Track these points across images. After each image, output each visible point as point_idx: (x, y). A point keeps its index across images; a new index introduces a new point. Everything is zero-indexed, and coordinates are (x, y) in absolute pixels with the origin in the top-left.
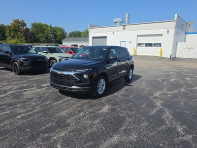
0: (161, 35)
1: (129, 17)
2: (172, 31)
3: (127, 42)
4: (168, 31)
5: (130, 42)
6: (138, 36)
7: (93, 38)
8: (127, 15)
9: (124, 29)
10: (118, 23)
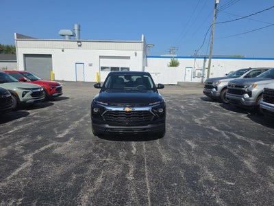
0: (129, 58)
1: (79, 30)
2: (140, 53)
3: (86, 65)
4: (136, 55)
5: (91, 65)
6: (101, 57)
7: (26, 55)
8: (76, 27)
9: (80, 46)
10: (67, 37)
